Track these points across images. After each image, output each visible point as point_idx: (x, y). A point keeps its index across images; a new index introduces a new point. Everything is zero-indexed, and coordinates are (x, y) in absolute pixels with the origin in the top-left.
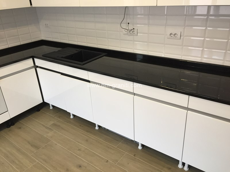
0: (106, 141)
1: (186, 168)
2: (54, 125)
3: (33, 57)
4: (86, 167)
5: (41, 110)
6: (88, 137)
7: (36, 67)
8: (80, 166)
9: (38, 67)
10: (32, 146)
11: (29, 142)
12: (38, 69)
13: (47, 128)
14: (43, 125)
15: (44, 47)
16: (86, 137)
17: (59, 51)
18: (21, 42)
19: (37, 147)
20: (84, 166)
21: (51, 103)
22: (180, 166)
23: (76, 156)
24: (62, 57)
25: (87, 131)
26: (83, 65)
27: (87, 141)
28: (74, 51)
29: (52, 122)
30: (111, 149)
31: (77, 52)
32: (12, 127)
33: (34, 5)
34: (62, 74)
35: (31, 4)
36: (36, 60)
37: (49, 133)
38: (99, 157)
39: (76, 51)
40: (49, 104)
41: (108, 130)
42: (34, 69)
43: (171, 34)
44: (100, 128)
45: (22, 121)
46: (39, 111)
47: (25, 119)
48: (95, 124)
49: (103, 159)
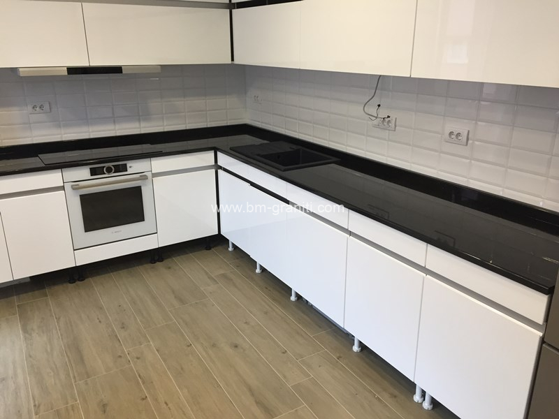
0: (299, 323)
1: (426, 405)
2: (224, 276)
3: (216, 150)
4: (244, 350)
5: (213, 249)
6: (272, 308)
7: (217, 167)
8: (236, 346)
9: (220, 168)
10: (175, 297)
11: (173, 292)
12: (220, 172)
13: (210, 278)
14: (206, 272)
15: (247, 137)
16: (268, 307)
17: (261, 145)
18: (209, 123)
19: (182, 301)
20: (242, 348)
21: (232, 239)
22: (417, 398)
23: (236, 331)
24: (259, 155)
25: (274, 300)
26: (285, 170)
27: (266, 313)
28: (287, 147)
29: (222, 272)
30: (302, 335)
31: (290, 150)
32: (158, 263)
33: (237, 61)
34: (253, 184)
35: (233, 60)
36: (219, 154)
37: (209, 286)
38: (275, 341)
39: (291, 148)
40: (227, 241)
41: (312, 306)
42: (214, 171)
43: (451, 133)
44: (300, 300)
45: (177, 260)
46: (210, 249)
47: (182, 256)
48: (290, 289)
49: (279, 346)
